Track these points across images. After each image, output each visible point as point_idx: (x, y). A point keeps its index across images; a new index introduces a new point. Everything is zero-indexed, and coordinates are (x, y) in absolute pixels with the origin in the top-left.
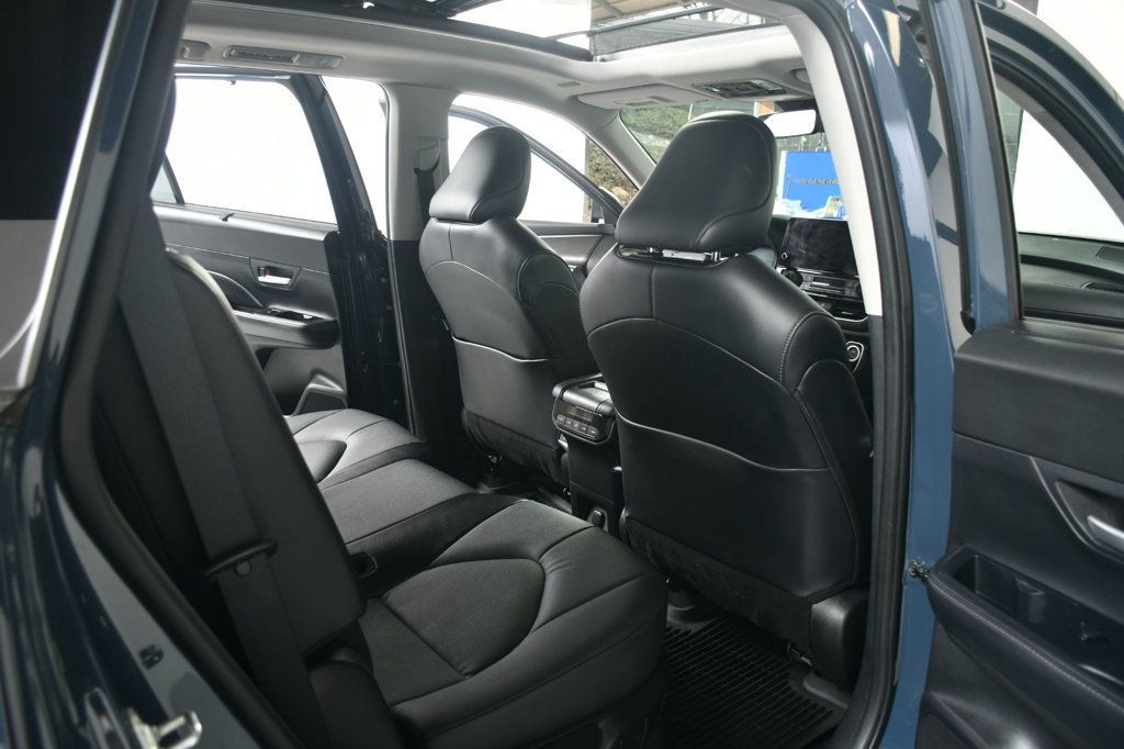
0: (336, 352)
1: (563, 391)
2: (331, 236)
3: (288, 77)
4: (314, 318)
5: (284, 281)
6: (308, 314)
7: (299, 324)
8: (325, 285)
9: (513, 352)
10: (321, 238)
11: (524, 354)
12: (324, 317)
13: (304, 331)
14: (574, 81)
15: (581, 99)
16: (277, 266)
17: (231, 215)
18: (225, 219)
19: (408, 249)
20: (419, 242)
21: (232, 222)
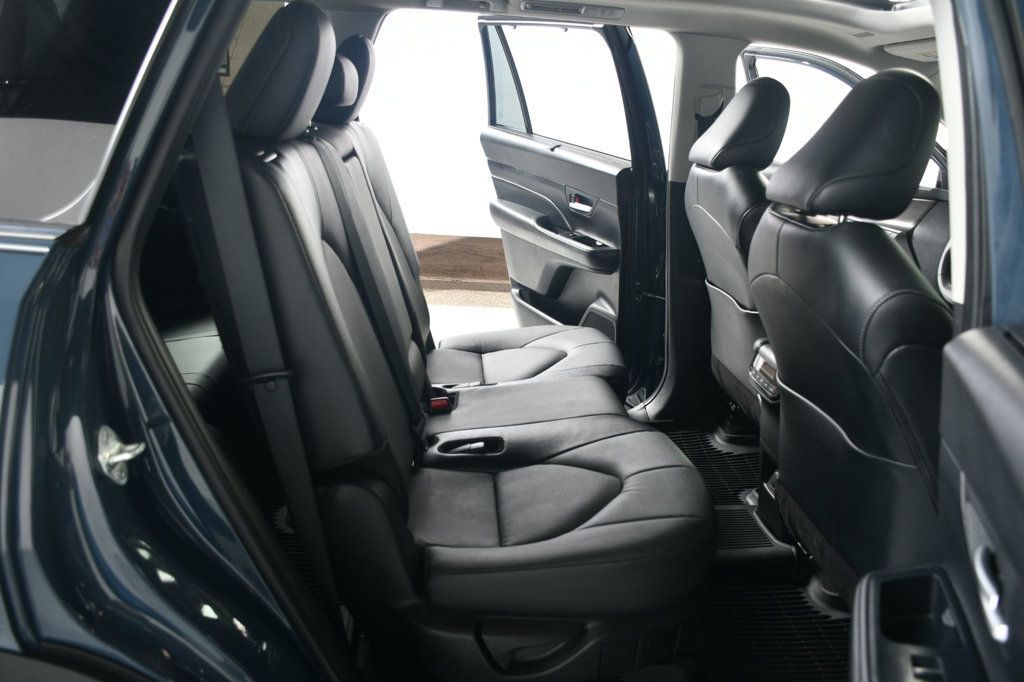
0: (614, 279)
1: (763, 344)
2: (624, 172)
4: (604, 245)
5: (587, 208)
6: (600, 241)
7: (588, 248)
8: (613, 216)
9: (740, 301)
10: (615, 171)
11: (747, 305)
12: (611, 245)
13: (591, 256)
14: (868, 31)
15: (886, 49)
16: (587, 196)
17: (558, 146)
18: (552, 150)
19: (679, 188)
20: (685, 184)
21: (558, 152)
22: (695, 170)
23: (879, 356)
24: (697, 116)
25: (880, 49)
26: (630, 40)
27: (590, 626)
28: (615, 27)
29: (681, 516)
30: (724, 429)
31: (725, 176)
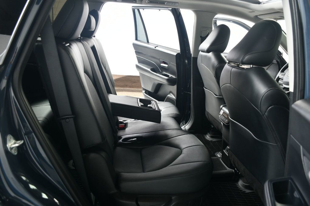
0: (175, 87)
1: (223, 107)
2: (178, 54)
3: (171, 9)
4: (172, 77)
5: (166, 66)
6: (170, 75)
7: (167, 78)
8: (174, 68)
9: (215, 94)
10: (175, 54)
11: (218, 94)
12: (174, 77)
13: (168, 80)
14: (253, 11)
15: (258, 17)
16: (166, 62)
17: (157, 46)
18: (155, 47)
19: (195, 59)
20: (197, 58)
21: (157, 48)
22: (201, 53)
23: (265, 109)
24: (201, 37)
25: (256, 16)
26: (180, 13)
27: (173, 198)
28: (175, 9)
29: (201, 161)
30: (209, 133)
31: (211, 54)
